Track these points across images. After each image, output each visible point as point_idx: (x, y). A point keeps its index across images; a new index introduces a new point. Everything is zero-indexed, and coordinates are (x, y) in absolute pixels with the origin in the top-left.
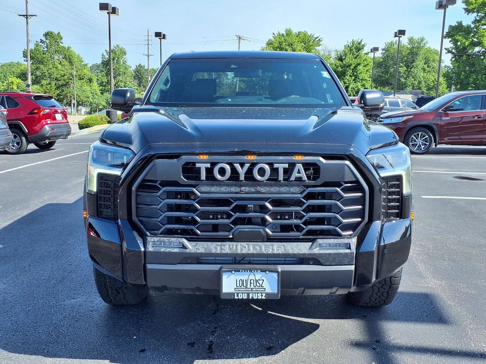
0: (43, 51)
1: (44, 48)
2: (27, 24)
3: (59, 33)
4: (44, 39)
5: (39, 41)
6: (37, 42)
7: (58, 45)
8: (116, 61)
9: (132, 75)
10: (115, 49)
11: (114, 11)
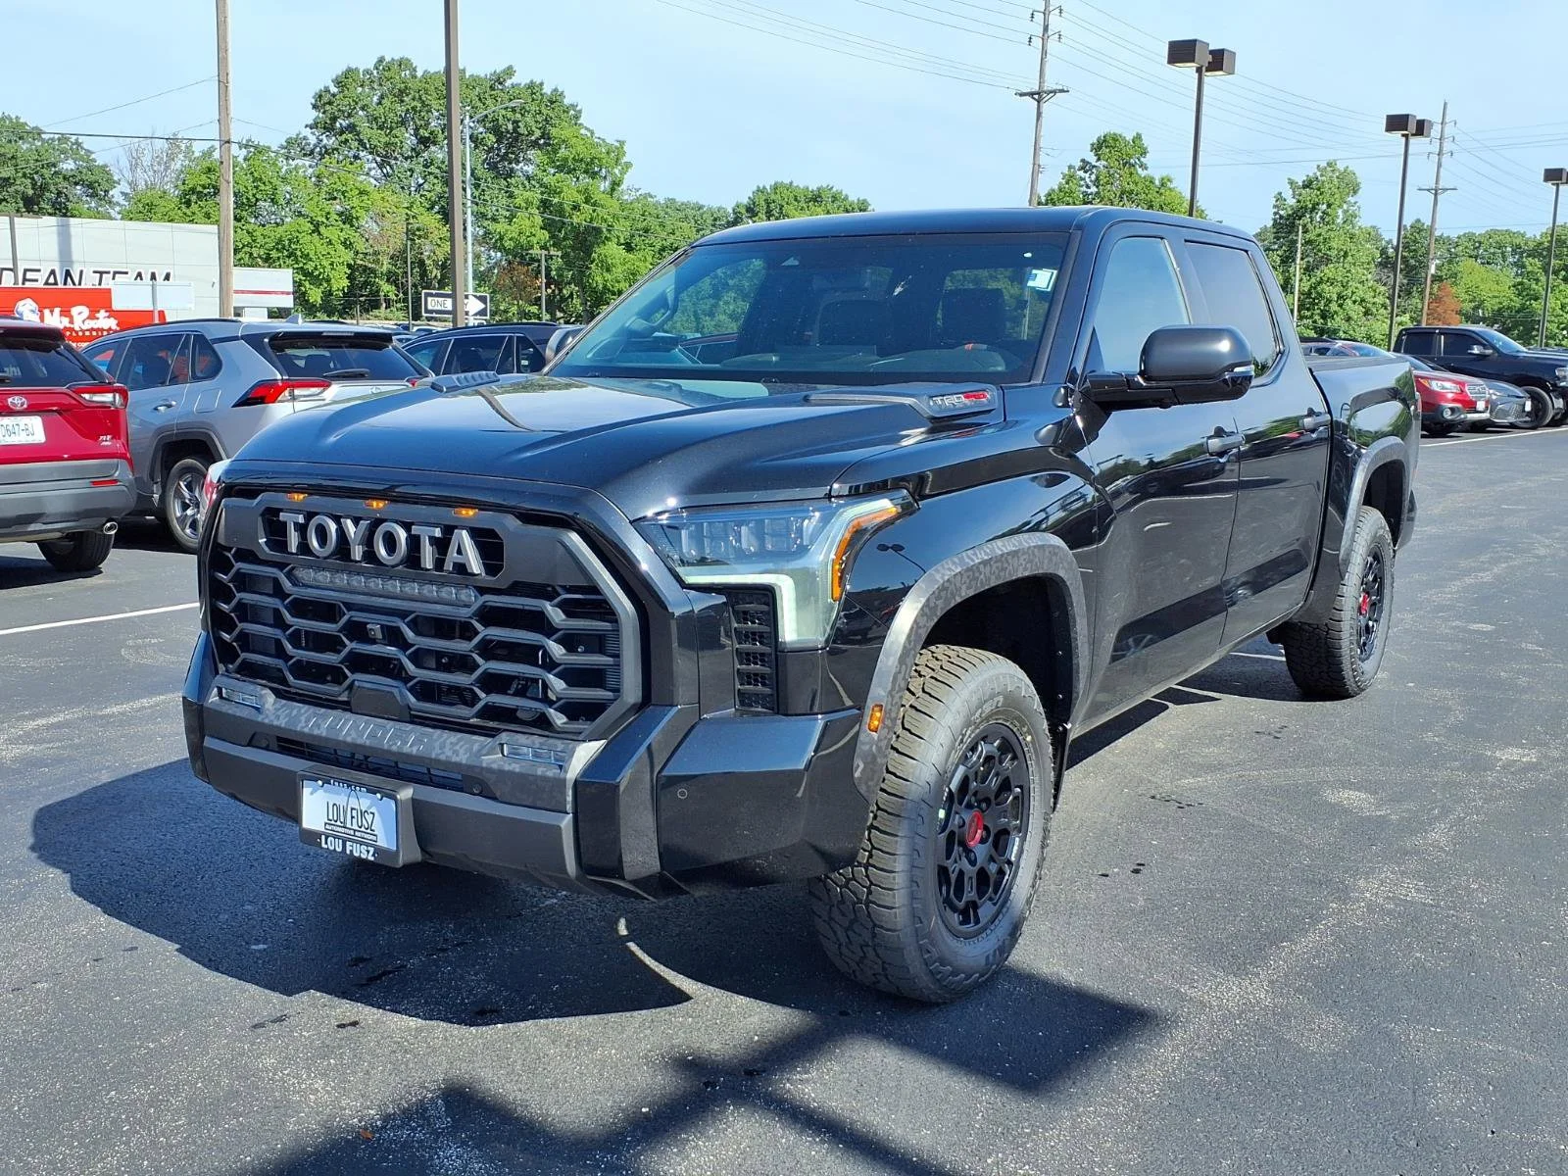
0: (1086, 194)
1: (1088, 187)
2: (1038, 119)
3: (1138, 137)
4: (1092, 158)
5: (1078, 164)
6: (1070, 167)
7: (1131, 174)
8: (1320, 214)
9: (1373, 259)
10: (1322, 175)
11: (1218, 61)
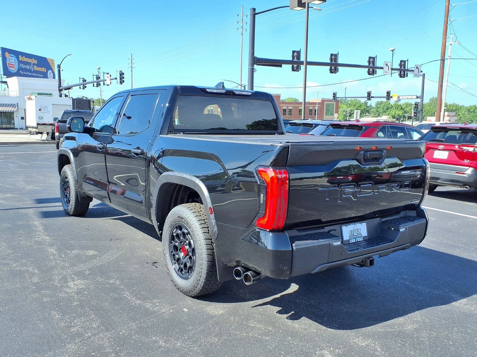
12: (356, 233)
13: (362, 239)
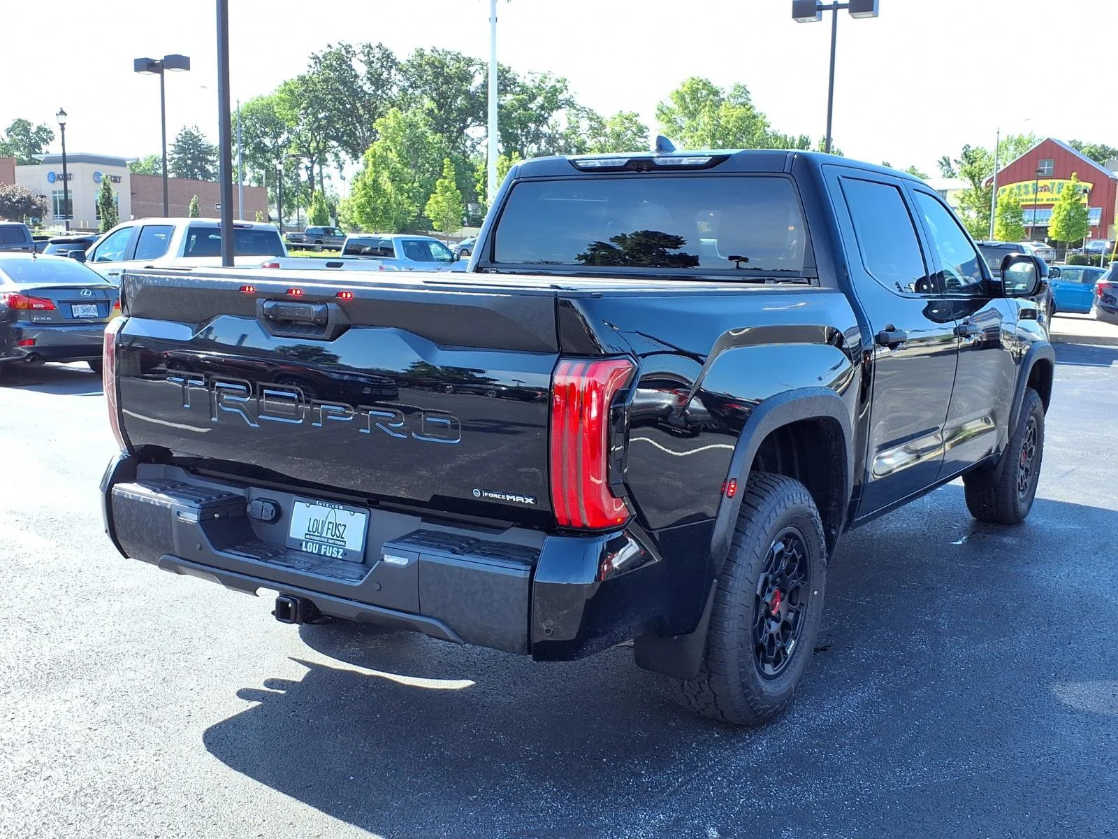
12: (330, 531)
13: (340, 554)
